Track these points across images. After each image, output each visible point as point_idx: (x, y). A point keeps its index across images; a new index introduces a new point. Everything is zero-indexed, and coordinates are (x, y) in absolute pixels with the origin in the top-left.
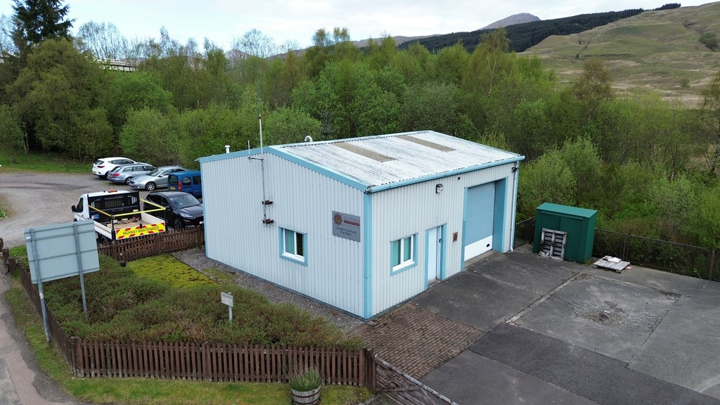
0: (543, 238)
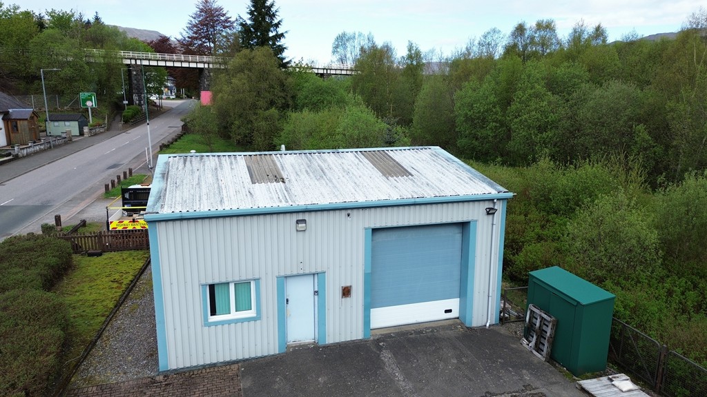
0: (527, 319)
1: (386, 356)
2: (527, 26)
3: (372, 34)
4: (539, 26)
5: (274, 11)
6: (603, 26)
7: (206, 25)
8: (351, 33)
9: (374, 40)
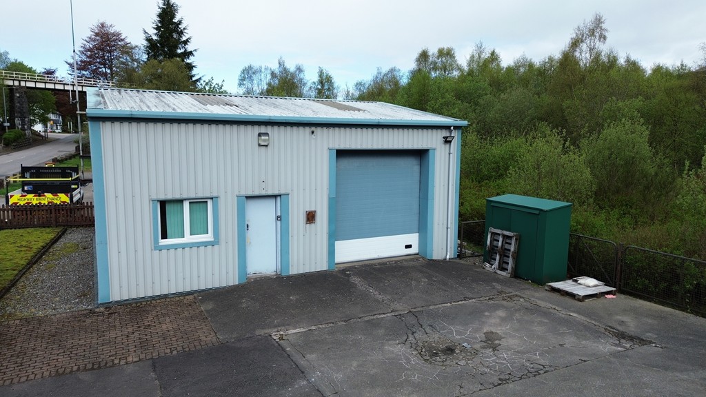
0: (488, 243)
1: (356, 280)
2: (430, 53)
3: (283, 59)
4: (442, 53)
5: (182, 28)
6: (497, 51)
7: (102, 50)
8: (258, 67)
9: (286, 65)
